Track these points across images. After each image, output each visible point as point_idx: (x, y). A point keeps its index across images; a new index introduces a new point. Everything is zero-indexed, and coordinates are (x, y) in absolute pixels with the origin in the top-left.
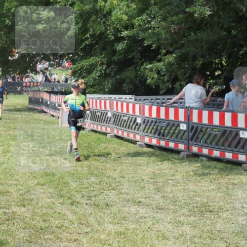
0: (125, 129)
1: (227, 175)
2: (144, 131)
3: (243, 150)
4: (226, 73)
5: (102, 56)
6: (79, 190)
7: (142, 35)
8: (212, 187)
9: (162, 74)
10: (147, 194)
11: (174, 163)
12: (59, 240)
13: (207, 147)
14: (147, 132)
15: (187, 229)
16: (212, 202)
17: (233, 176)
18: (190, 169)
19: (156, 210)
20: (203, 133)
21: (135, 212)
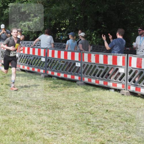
1: (68, 88)
2: (20, 61)
3: (77, 73)
4: (68, 29)
8: (59, 94)
10: (22, 98)
11: (37, 81)
13: (56, 71)
14: (22, 62)
15: (45, 118)
16: (60, 103)
17: (71, 88)
18: (46, 84)
19: (27, 108)
20: (54, 63)
21: (14, 109)
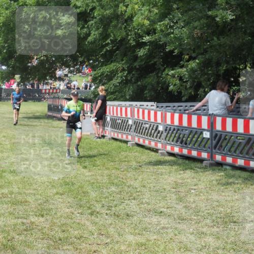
0: (147, 137)
1: (252, 185)
2: (166, 139)
5: (123, 62)
6: (99, 200)
7: (163, 40)
8: (236, 197)
9: (184, 80)
10: (169, 204)
11: (197, 172)
12: (78, 251)
13: (231, 156)
14: (169, 140)
15: (210, 240)
16: (236, 212)
18: (213, 178)
19: (178, 221)
20: (227, 141)
21: (156, 223)
